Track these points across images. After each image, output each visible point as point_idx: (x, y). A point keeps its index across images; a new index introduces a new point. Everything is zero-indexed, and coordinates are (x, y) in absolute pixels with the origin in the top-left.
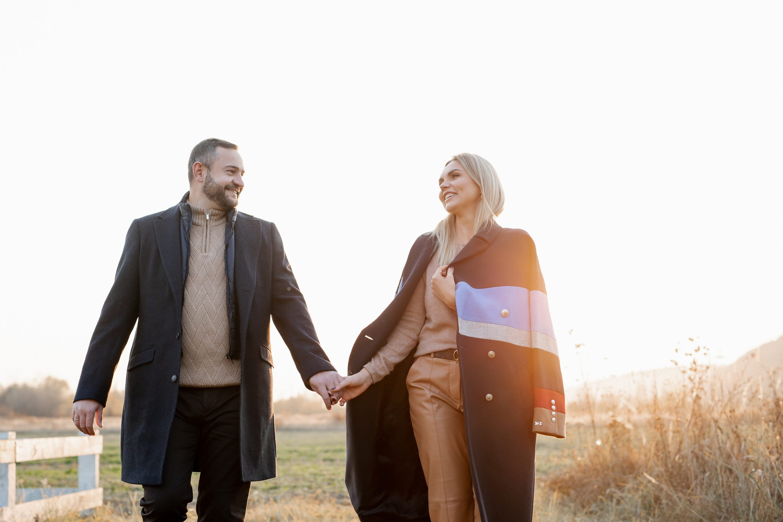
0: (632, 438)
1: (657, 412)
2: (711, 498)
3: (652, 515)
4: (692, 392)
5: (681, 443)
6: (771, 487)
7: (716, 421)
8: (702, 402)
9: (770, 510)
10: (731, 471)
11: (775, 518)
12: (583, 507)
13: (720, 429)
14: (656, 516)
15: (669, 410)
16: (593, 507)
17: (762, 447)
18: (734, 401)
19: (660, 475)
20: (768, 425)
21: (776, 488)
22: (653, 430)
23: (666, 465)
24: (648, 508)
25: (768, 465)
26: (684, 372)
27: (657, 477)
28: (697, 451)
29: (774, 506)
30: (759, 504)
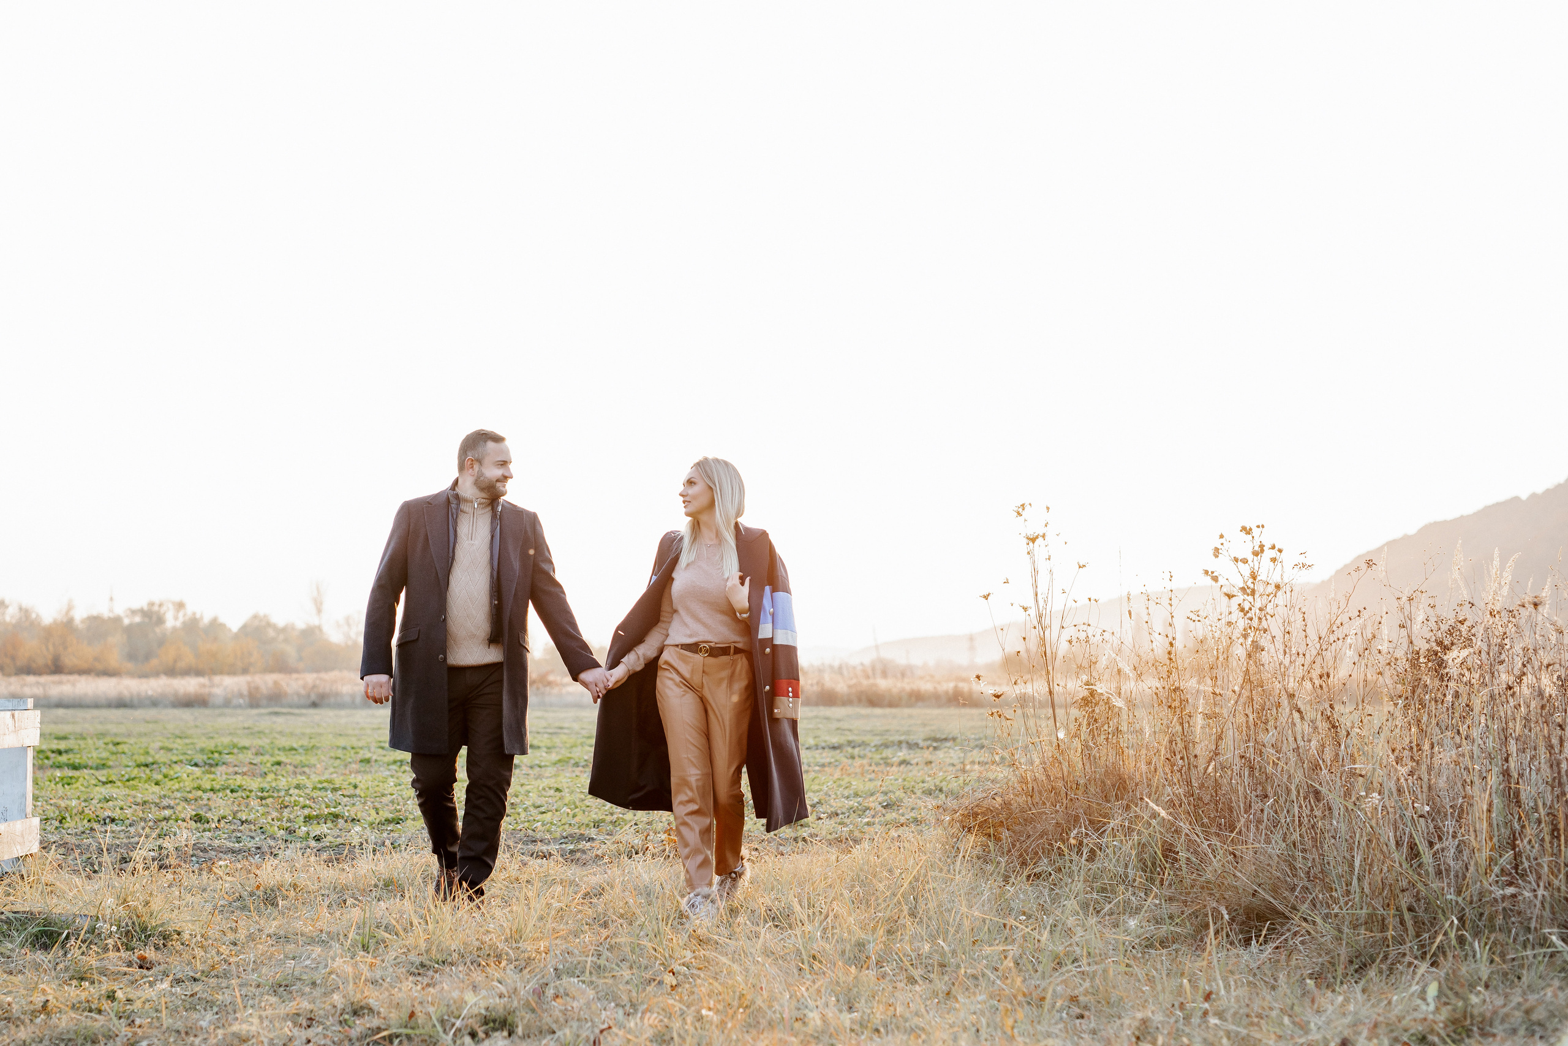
0: (1124, 727)
1: (1174, 676)
2: (1277, 847)
3: (1157, 882)
4: (1245, 636)
5: (1220, 738)
6: (1396, 829)
7: (1291, 696)
8: (1264, 657)
9: (1394, 874)
10: (1317, 793)
11: (1403, 891)
12: (1024, 864)
13: (1299, 711)
14: (1166, 883)
15: (1199, 672)
16: (1044, 865)
17: (1381, 749)
18: (1328, 655)
19: (1177, 803)
20: (1396, 705)
21: (1407, 831)
22: (1165, 712)
23: (1189, 783)
24: (1150, 868)
25: (1392, 785)
26: (1230, 596)
27: (1171, 804)
28: (1251, 754)
29: (1401, 866)
30: (1373, 860)
